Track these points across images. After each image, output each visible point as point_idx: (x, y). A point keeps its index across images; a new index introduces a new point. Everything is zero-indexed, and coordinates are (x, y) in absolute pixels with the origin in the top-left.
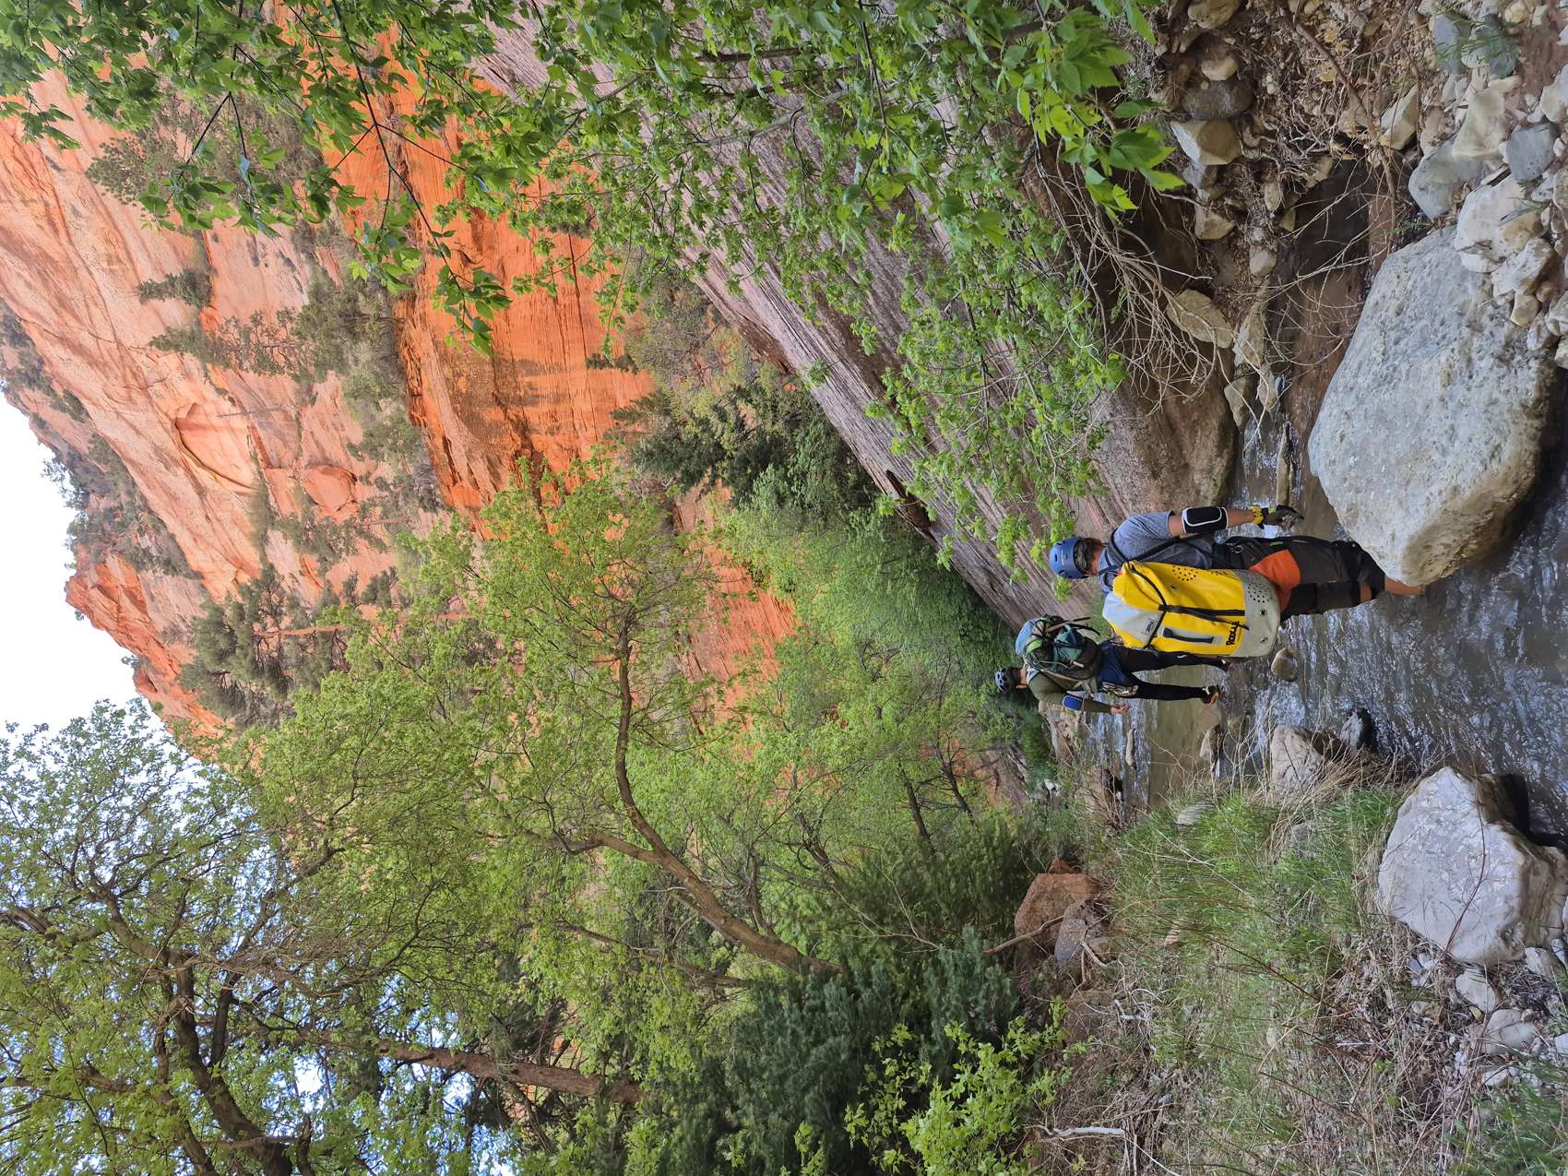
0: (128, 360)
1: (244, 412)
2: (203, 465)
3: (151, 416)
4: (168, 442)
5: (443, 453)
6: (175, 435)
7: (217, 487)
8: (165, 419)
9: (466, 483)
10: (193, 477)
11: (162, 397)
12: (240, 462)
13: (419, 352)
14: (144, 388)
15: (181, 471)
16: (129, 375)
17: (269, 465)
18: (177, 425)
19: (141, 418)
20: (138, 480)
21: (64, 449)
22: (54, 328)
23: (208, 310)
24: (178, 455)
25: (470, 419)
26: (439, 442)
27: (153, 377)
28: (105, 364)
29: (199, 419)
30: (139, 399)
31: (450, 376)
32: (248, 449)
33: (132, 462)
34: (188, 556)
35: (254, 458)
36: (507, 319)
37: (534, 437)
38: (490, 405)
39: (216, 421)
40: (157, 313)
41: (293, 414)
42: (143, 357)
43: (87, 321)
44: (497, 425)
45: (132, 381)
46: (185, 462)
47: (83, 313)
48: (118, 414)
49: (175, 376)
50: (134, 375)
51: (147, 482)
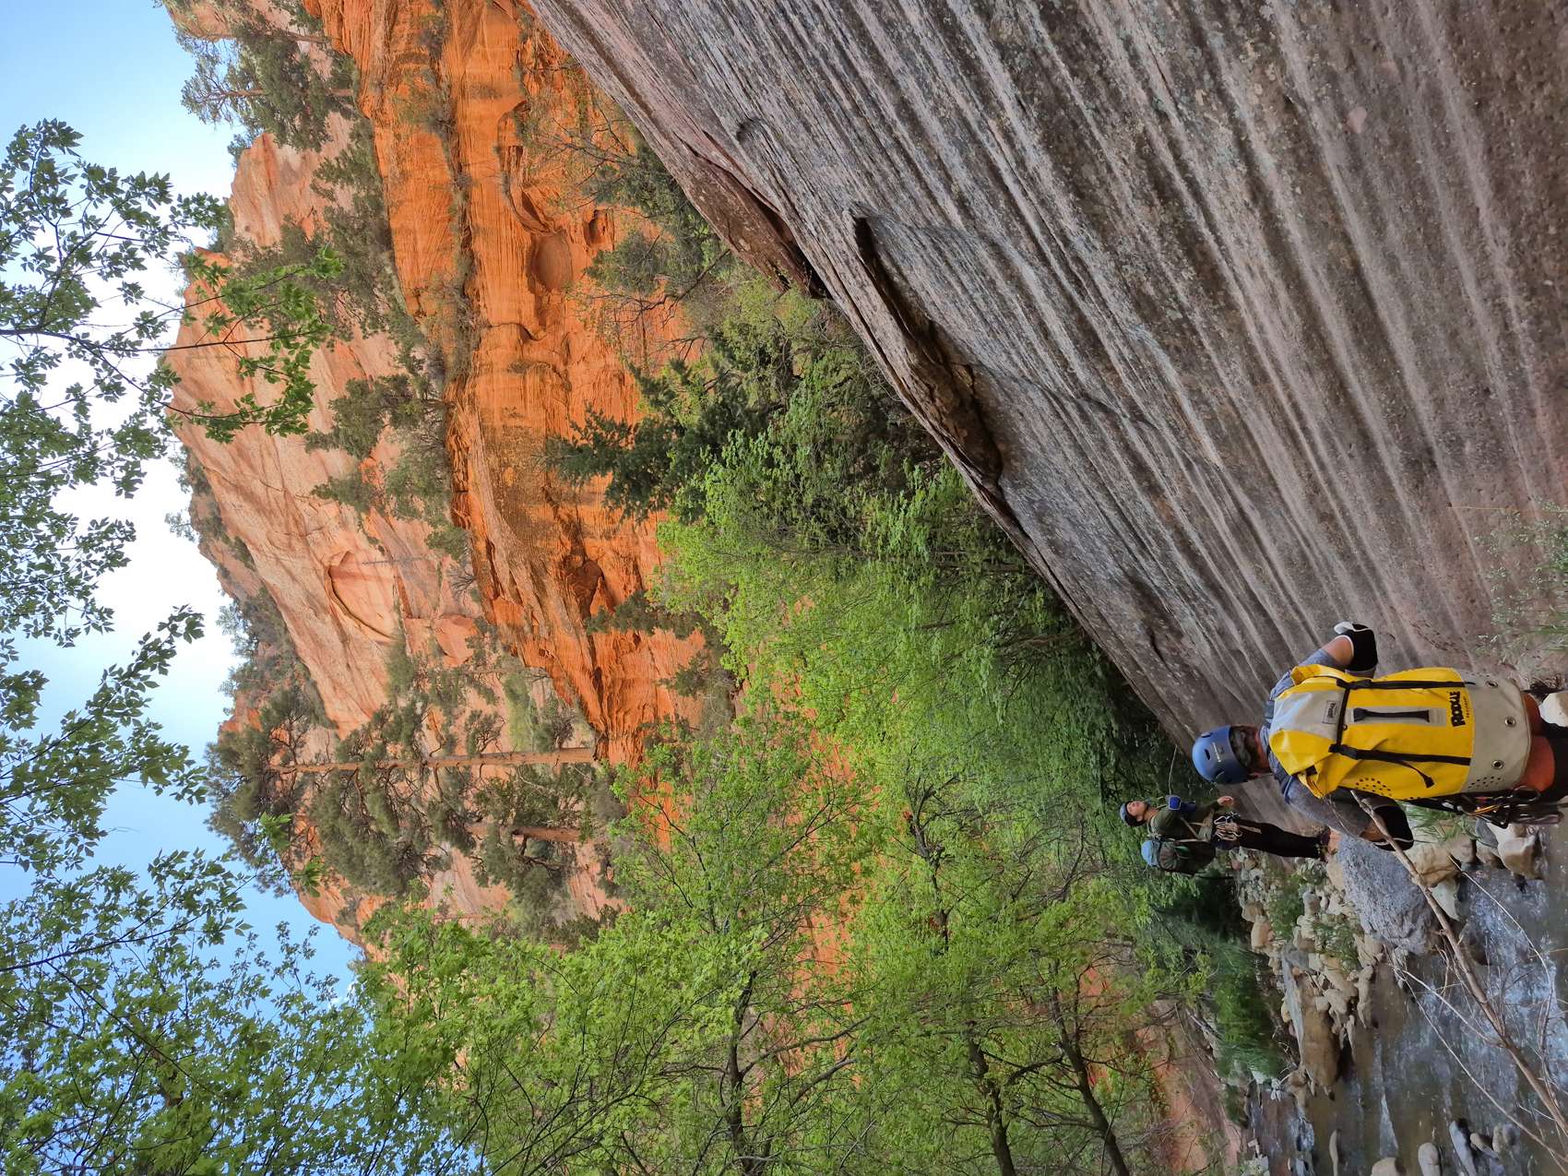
0: (292, 508)
1: (391, 561)
2: (350, 614)
3: (307, 562)
4: (319, 588)
5: (484, 559)
6: (327, 582)
7: (360, 635)
8: (320, 567)
9: (508, 596)
10: (339, 625)
11: (318, 544)
12: (385, 613)
13: (466, 440)
14: (303, 536)
15: (328, 619)
16: (292, 523)
17: (410, 615)
18: (330, 572)
19: (296, 565)
20: (290, 626)
21: (243, 598)
22: (231, 477)
23: (368, 461)
24: (327, 602)
25: (513, 515)
26: (482, 546)
27: (313, 525)
28: (271, 511)
29: (351, 567)
30: (298, 546)
31: (496, 466)
32: (393, 597)
33: (286, 608)
34: (327, 705)
35: (397, 608)
37: (588, 542)
38: (539, 501)
39: (366, 570)
40: (323, 463)
41: (436, 564)
42: (306, 506)
43: (260, 470)
44: (545, 525)
45: (294, 529)
46: (333, 610)
47: (257, 462)
48: (278, 559)
49: (333, 524)
50: (296, 522)
51: (298, 628)
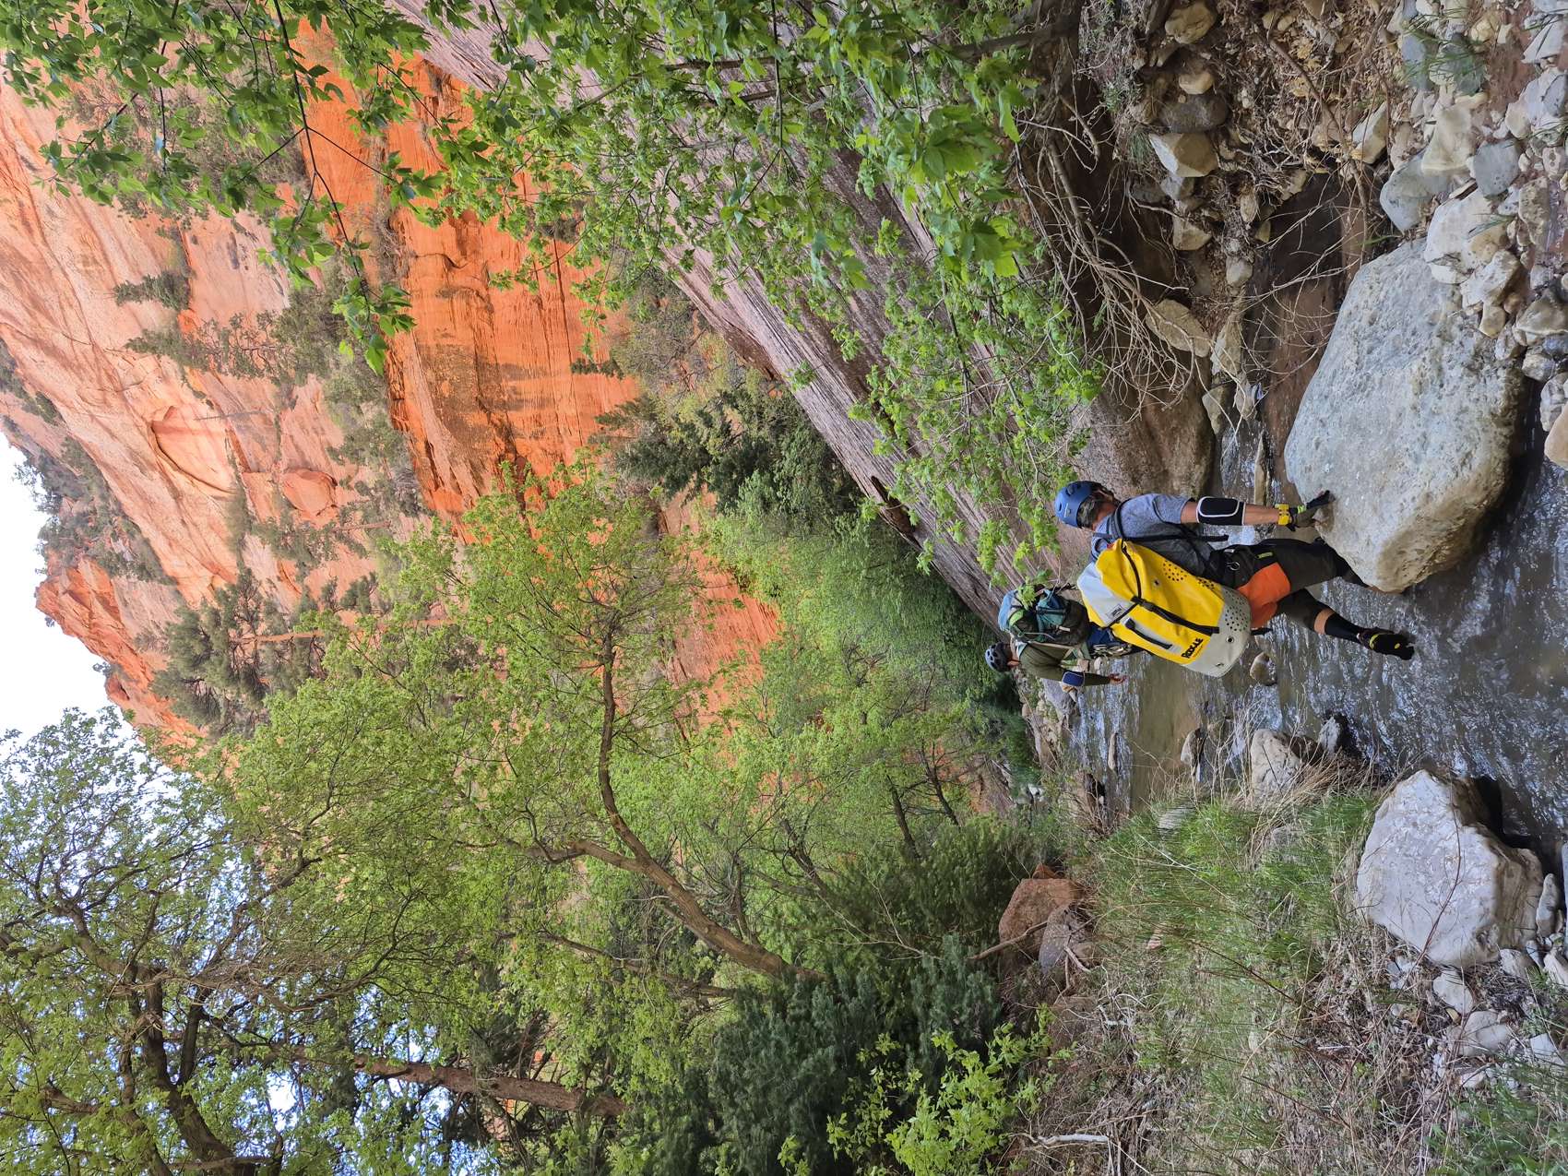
0: (103, 363)
1: (222, 416)
2: (179, 469)
3: (127, 419)
4: (142, 444)
5: (424, 457)
6: (151, 438)
7: (193, 491)
8: (141, 422)
9: (448, 487)
10: (169, 481)
11: (138, 400)
12: (219, 467)
13: (401, 356)
14: (120, 391)
15: (156, 475)
16: (105, 378)
17: (247, 469)
18: (153, 428)
19: (116, 421)
20: (112, 483)
21: (36, 452)
22: (27, 330)
23: (187, 313)
24: (153, 458)
25: (454, 425)
26: (421, 446)
27: (129, 380)
28: (80, 366)
29: (176, 422)
30: (115, 402)
31: (433, 380)
32: (226, 452)
33: (106, 466)
34: (163, 561)
35: (232, 462)
36: (491, 323)
37: (518, 442)
38: (474, 409)
39: (193, 425)
40: (134, 315)
41: (273, 417)
42: (119, 360)
43: (61, 323)
44: (481, 429)
45: (106, 383)
46: (160, 466)
47: (57, 314)
48: (92, 417)
49: (152, 379)
50: (110, 377)
51: (122, 486)
